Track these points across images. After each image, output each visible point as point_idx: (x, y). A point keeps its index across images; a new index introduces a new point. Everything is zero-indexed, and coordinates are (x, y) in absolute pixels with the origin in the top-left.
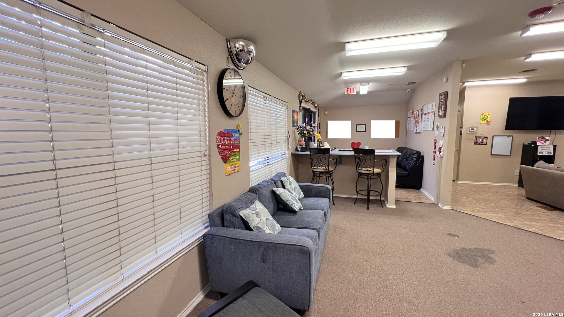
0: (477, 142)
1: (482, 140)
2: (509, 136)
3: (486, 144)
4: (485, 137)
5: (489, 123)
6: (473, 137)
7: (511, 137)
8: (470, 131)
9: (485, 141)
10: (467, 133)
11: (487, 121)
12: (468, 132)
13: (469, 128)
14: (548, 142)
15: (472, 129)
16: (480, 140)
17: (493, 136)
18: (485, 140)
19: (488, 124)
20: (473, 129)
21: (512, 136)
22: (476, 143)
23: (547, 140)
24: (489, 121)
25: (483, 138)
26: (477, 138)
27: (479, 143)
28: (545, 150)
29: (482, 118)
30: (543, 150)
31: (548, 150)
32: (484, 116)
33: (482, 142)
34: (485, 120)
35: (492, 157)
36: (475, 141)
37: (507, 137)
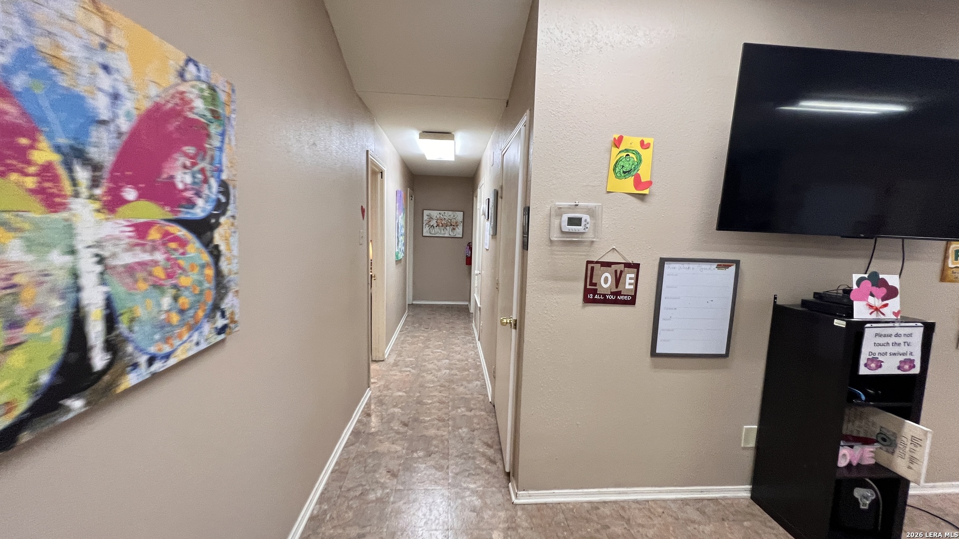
0: (595, 292)
1: (618, 280)
2: (723, 264)
3: (632, 302)
4: (628, 265)
5: (646, 192)
6: (575, 262)
7: (733, 269)
8: (563, 232)
9: (627, 287)
10: (551, 241)
11: (638, 183)
12: (556, 236)
13: (560, 211)
14: (894, 304)
15: (571, 221)
16: (606, 281)
17: (663, 262)
18: (628, 283)
19: (642, 197)
20: (579, 222)
21: (737, 263)
22: (592, 296)
23: (892, 293)
24: (644, 179)
25: (621, 272)
26: (592, 268)
27: (604, 295)
28: (890, 349)
29: (617, 162)
30: (882, 349)
31: (903, 349)
32: (624, 154)
33: (614, 290)
34: (627, 173)
35: (655, 366)
36: (588, 287)
37: (715, 265)
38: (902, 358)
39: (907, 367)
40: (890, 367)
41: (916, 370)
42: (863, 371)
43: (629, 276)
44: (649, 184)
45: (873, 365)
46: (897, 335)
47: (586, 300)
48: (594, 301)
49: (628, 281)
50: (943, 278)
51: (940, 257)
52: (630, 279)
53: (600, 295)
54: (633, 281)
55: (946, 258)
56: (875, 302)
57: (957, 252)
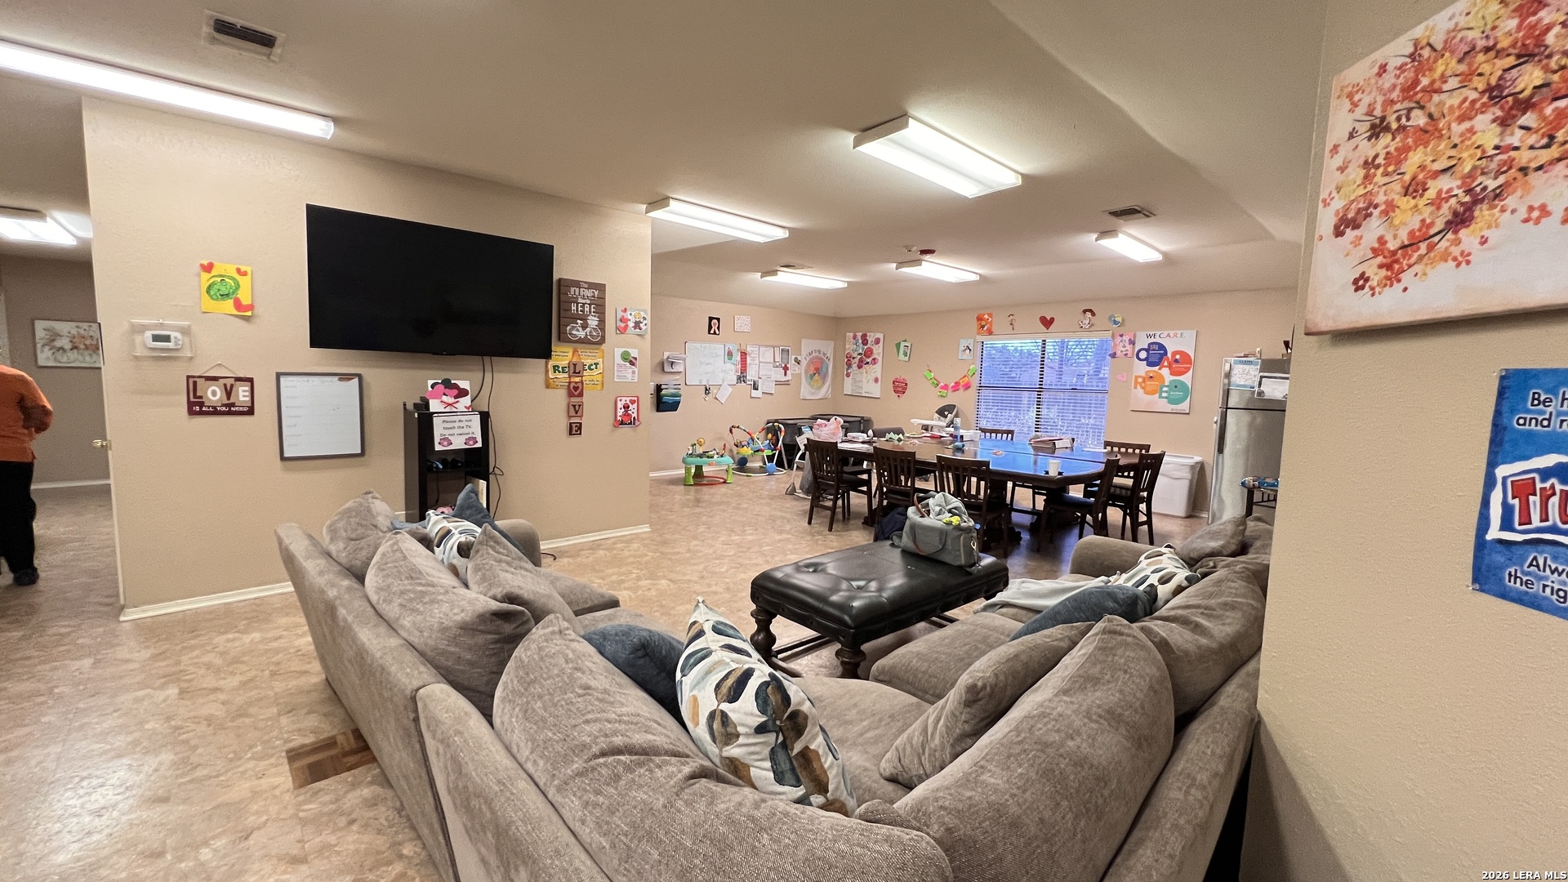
0: (201, 404)
1: (228, 393)
2: (345, 377)
3: (250, 411)
4: (238, 379)
5: (249, 313)
6: (176, 377)
7: (356, 381)
8: (148, 348)
9: (241, 398)
10: (136, 358)
11: (238, 304)
12: (140, 352)
13: (142, 329)
14: (466, 401)
15: (156, 338)
16: (214, 394)
17: (278, 375)
19: (247, 319)
20: (167, 339)
21: (358, 376)
22: (197, 407)
23: (463, 393)
24: (245, 303)
25: (232, 386)
26: (195, 383)
27: (215, 408)
28: (456, 431)
29: (210, 286)
30: (451, 432)
31: (466, 430)
32: (219, 279)
33: (226, 402)
34: (225, 296)
35: (287, 469)
36: (192, 399)
37: (336, 378)
38: (467, 437)
39: (471, 443)
40: (458, 443)
41: (479, 445)
42: (438, 448)
43: (241, 389)
44: (251, 307)
45: (445, 443)
46: (460, 421)
47: (191, 412)
48: (201, 413)
49: (241, 394)
50: (548, 386)
51: (543, 370)
52: (244, 391)
53: (209, 407)
54: (247, 394)
55: (547, 371)
56: (450, 400)
57: (554, 367)
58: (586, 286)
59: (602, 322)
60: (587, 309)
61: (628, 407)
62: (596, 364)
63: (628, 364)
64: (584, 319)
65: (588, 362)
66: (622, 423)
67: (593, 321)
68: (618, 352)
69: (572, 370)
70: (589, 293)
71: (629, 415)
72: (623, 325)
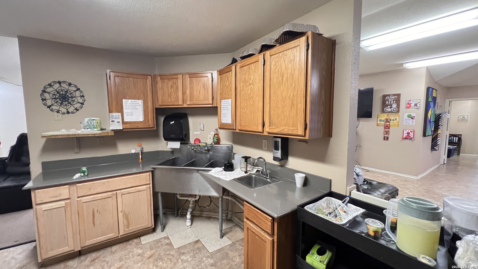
50: (377, 125)
51: (376, 121)
55: (377, 121)
57: (380, 120)
58: (392, 95)
59: (398, 106)
60: (392, 102)
61: (410, 133)
62: (396, 119)
63: (410, 119)
64: (391, 105)
65: (392, 118)
66: (406, 138)
67: (394, 106)
68: (406, 115)
69: (386, 121)
70: (394, 97)
71: (410, 136)
72: (409, 106)
